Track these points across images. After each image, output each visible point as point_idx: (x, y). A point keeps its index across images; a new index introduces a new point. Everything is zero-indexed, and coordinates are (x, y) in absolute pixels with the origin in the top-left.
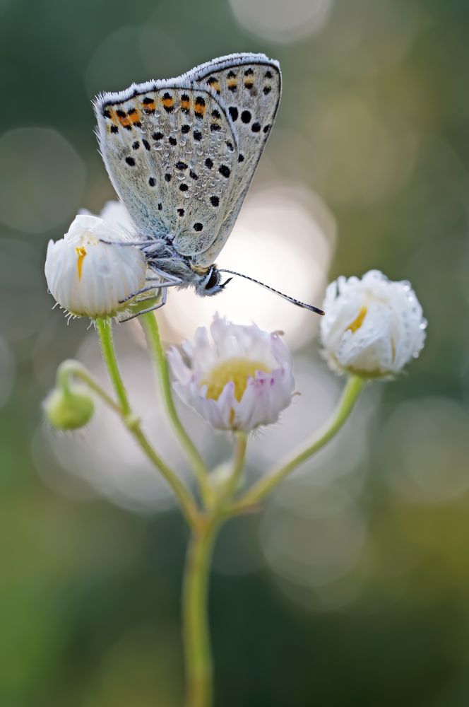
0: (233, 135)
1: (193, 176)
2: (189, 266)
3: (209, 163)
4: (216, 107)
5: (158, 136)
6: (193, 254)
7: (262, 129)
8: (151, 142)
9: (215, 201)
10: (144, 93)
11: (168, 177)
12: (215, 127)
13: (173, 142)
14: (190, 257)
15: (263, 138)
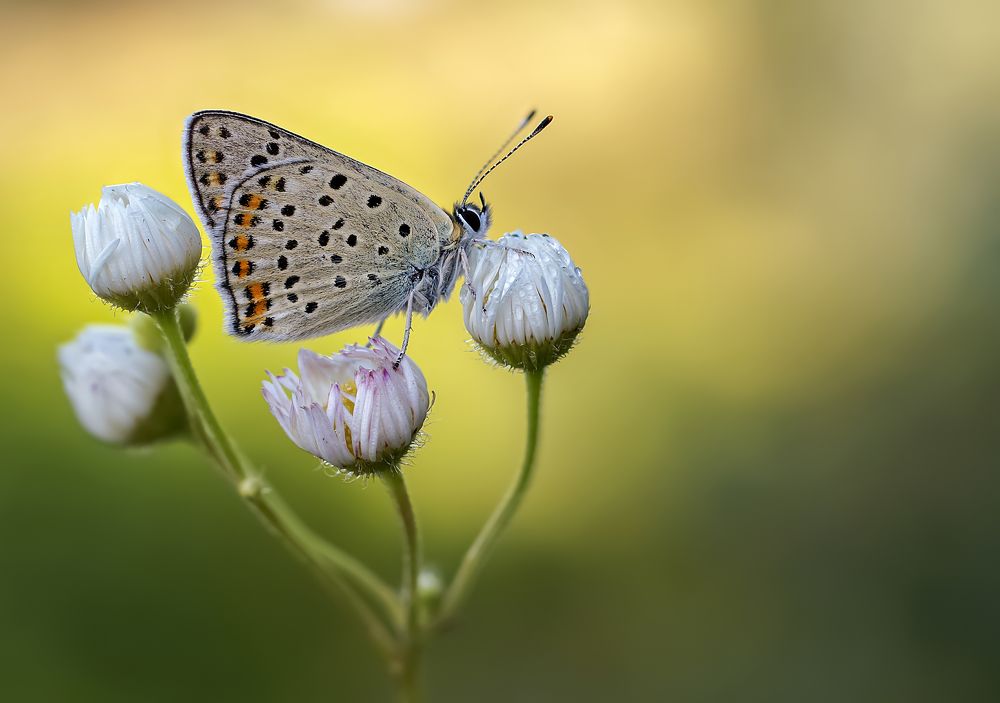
0: (293, 163)
1: (339, 225)
2: (449, 251)
3: (325, 201)
4: (254, 182)
5: (283, 263)
6: (437, 245)
7: (275, 141)
8: (288, 273)
9: (374, 201)
10: (227, 273)
11: (336, 259)
12: (281, 186)
13: (292, 245)
14: (441, 248)
15: (286, 140)
